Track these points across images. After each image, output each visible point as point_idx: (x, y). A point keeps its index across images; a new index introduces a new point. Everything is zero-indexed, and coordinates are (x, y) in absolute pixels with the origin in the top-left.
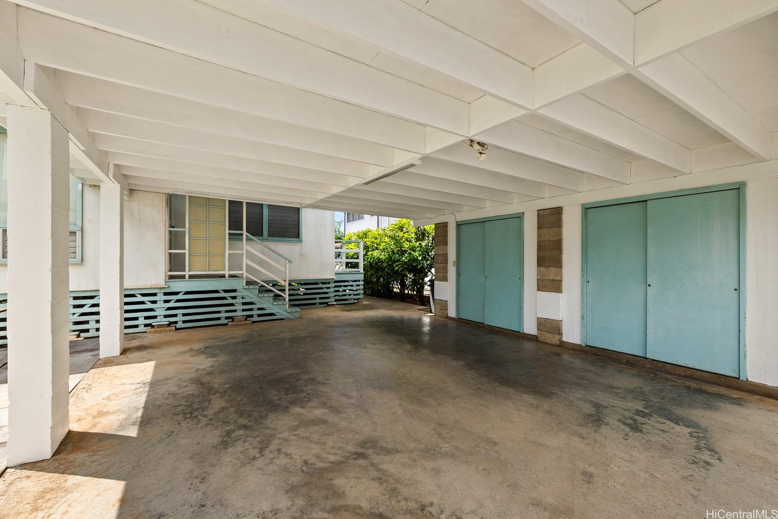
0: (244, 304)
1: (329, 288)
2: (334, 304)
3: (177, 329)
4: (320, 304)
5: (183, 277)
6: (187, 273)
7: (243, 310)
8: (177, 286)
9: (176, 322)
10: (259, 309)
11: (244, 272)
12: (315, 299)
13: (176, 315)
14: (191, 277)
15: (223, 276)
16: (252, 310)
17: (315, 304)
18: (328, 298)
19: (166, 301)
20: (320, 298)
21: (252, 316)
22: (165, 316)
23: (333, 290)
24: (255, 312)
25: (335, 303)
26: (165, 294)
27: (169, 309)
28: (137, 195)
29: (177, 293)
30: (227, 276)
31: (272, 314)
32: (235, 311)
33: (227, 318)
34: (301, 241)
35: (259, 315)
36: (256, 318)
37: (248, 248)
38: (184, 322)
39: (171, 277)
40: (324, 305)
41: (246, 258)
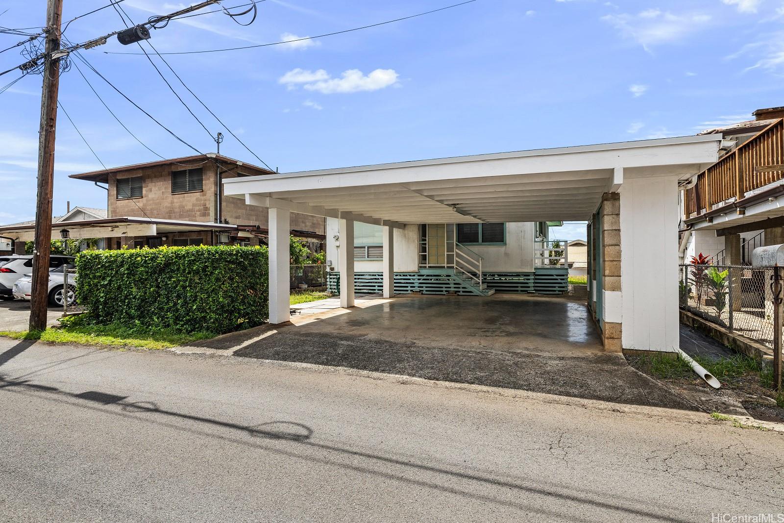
0: (455, 284)
1: (529, 279)
2: (534, 293)
3: (422, 294)
4: (521, 291)
5: (425, 267)
6: (427, 265)
7: (455, 288)
8: (424, 272)
9: (423, 291)
10: (463, 288)
11: (454, 265)
12: (517, 287)
13: (422, 287)
14: (430, 267)
15: (444, 267)
16: (459, 288)
17: (517, 291)
18: (529, 287)
19: (419, 279)
20: (522, 287)
21: (459, 292)
22: (419, 287)
23: (533, 281)
24: (461, 290)
25: (534, 291)
26: (418, 276)
27: (420, 283)
28: (407, 226)
29: (423, 276)
30: (446, 267)
31: (471, 292)
32: (450, 288)
33: (446, 291)
34: (506, 244)
35: (463, 292)
36: (461, 293)
37: (457, 251)
38: (426, 291)
39: (421, 267)
40: (524, 293)
41: (456, 257)
